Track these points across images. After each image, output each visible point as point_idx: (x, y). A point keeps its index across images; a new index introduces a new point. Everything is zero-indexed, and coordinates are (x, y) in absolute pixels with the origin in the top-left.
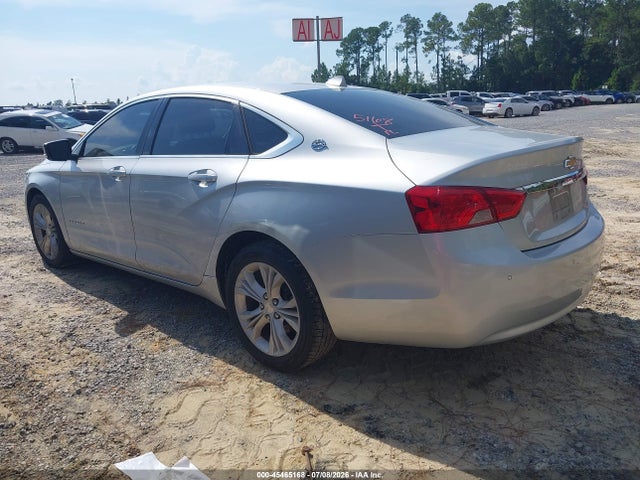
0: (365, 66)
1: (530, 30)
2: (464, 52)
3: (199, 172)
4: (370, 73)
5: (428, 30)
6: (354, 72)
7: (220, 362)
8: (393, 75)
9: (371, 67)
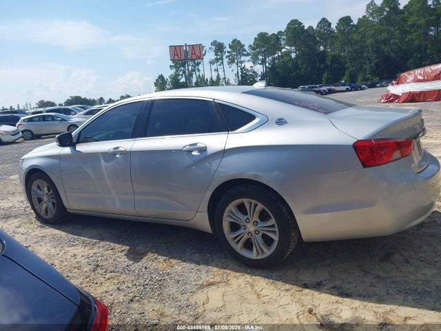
0: (191, 75)
1: (293, 48)
2: (254, 63)
3: (190, 145)
4: (194, 80)
5: (229, 50)
6: (183, 80)
7: (215, 269)
8: (209, 80)
9: (194, 75)
